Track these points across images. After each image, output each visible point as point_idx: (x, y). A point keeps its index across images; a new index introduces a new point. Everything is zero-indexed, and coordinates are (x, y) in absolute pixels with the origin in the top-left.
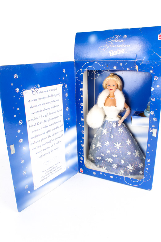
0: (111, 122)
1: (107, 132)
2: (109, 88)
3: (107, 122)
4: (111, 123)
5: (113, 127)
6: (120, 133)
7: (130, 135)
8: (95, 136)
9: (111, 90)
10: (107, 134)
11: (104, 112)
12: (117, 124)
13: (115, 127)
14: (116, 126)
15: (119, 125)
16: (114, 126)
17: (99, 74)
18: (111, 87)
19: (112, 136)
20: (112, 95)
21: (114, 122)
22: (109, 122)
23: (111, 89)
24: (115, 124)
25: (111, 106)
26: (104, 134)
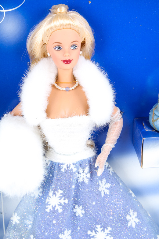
0: (72, 167)
1: (62, 201)
2: (61, 56)
3: (60, 168)
4: (75, 170)
5: (80, 180)
6: (103, 195)
7: (131, 194)
8: (15, 219)
9: (67, 62)
10: (64, 207)
11: (43, 136)
12: (93, 170)
13: (87, 181)
14: (89, 175)
15: (100, 173)
16: (84, 176)
17: (4, 11)
18: (67, 54)
19: (79, 211)
20: (65, 78)
21: (81, 164)
22: (65, 167)
23: (67, 59)
24: (87, 169)
25: (70, 115)
26: (54, 208)
